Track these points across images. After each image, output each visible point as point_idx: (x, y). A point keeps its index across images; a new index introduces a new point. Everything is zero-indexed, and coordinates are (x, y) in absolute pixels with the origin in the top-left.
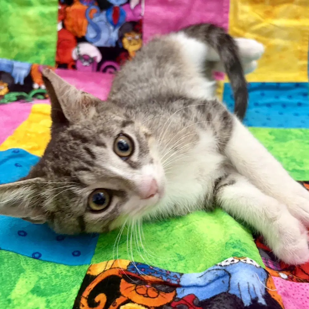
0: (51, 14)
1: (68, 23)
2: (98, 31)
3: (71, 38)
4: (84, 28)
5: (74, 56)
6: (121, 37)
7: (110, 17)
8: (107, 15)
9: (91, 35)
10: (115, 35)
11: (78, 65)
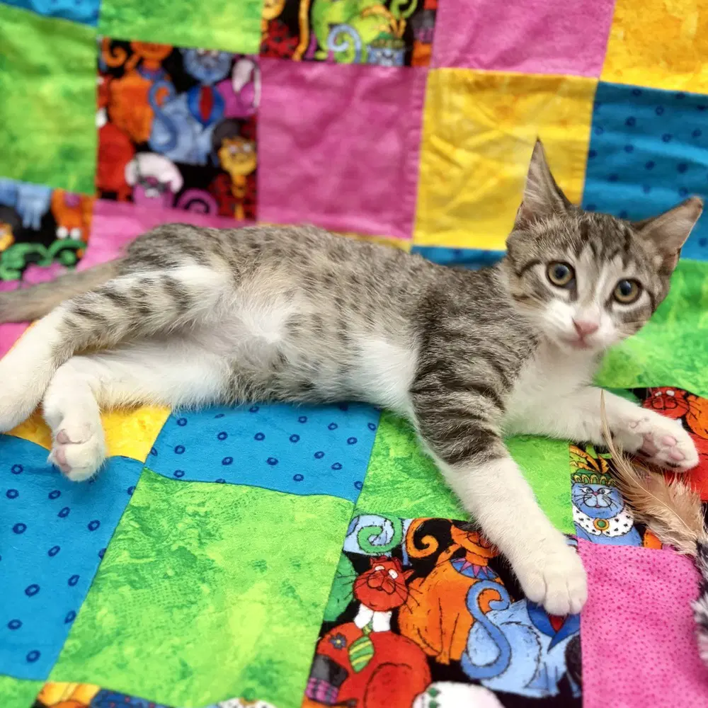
0: (85, 93)
1: (118, 113)
2: (173, 131)
3: (122, 141)
4: (146, 124)
5: (130, 178)
6: (217, 147)
7: (196, 107)
8: (189, 102)
9: (160, 138)
10: (204, 141)
11: (138, 194)
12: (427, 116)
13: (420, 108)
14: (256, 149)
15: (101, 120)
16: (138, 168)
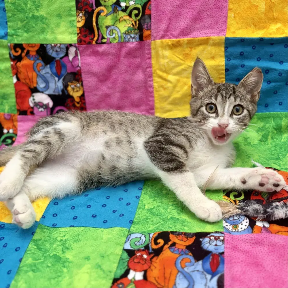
1: (21, 76)
3: (25, 88)
6: (66, 86)
7: (54, 70)
8: (51, 68)
9: (41, 85)
12: (153, 62)
13: (150, 58)
14: (82, 85)
15: (15, 80)
16: (34, 100)
